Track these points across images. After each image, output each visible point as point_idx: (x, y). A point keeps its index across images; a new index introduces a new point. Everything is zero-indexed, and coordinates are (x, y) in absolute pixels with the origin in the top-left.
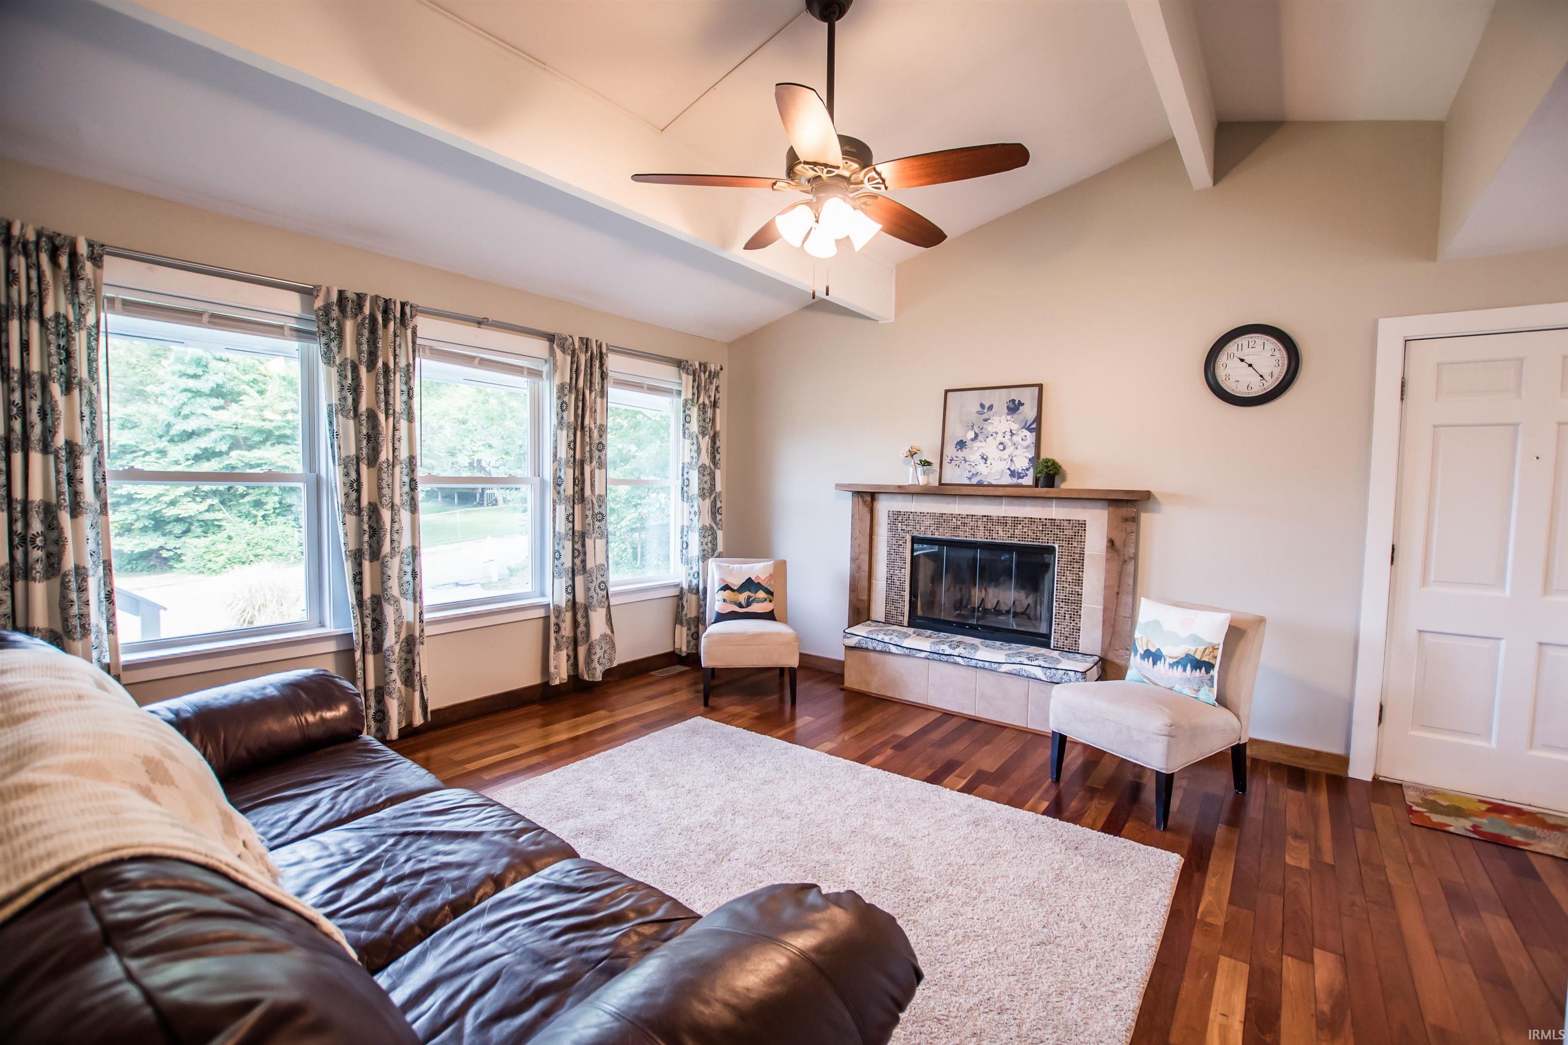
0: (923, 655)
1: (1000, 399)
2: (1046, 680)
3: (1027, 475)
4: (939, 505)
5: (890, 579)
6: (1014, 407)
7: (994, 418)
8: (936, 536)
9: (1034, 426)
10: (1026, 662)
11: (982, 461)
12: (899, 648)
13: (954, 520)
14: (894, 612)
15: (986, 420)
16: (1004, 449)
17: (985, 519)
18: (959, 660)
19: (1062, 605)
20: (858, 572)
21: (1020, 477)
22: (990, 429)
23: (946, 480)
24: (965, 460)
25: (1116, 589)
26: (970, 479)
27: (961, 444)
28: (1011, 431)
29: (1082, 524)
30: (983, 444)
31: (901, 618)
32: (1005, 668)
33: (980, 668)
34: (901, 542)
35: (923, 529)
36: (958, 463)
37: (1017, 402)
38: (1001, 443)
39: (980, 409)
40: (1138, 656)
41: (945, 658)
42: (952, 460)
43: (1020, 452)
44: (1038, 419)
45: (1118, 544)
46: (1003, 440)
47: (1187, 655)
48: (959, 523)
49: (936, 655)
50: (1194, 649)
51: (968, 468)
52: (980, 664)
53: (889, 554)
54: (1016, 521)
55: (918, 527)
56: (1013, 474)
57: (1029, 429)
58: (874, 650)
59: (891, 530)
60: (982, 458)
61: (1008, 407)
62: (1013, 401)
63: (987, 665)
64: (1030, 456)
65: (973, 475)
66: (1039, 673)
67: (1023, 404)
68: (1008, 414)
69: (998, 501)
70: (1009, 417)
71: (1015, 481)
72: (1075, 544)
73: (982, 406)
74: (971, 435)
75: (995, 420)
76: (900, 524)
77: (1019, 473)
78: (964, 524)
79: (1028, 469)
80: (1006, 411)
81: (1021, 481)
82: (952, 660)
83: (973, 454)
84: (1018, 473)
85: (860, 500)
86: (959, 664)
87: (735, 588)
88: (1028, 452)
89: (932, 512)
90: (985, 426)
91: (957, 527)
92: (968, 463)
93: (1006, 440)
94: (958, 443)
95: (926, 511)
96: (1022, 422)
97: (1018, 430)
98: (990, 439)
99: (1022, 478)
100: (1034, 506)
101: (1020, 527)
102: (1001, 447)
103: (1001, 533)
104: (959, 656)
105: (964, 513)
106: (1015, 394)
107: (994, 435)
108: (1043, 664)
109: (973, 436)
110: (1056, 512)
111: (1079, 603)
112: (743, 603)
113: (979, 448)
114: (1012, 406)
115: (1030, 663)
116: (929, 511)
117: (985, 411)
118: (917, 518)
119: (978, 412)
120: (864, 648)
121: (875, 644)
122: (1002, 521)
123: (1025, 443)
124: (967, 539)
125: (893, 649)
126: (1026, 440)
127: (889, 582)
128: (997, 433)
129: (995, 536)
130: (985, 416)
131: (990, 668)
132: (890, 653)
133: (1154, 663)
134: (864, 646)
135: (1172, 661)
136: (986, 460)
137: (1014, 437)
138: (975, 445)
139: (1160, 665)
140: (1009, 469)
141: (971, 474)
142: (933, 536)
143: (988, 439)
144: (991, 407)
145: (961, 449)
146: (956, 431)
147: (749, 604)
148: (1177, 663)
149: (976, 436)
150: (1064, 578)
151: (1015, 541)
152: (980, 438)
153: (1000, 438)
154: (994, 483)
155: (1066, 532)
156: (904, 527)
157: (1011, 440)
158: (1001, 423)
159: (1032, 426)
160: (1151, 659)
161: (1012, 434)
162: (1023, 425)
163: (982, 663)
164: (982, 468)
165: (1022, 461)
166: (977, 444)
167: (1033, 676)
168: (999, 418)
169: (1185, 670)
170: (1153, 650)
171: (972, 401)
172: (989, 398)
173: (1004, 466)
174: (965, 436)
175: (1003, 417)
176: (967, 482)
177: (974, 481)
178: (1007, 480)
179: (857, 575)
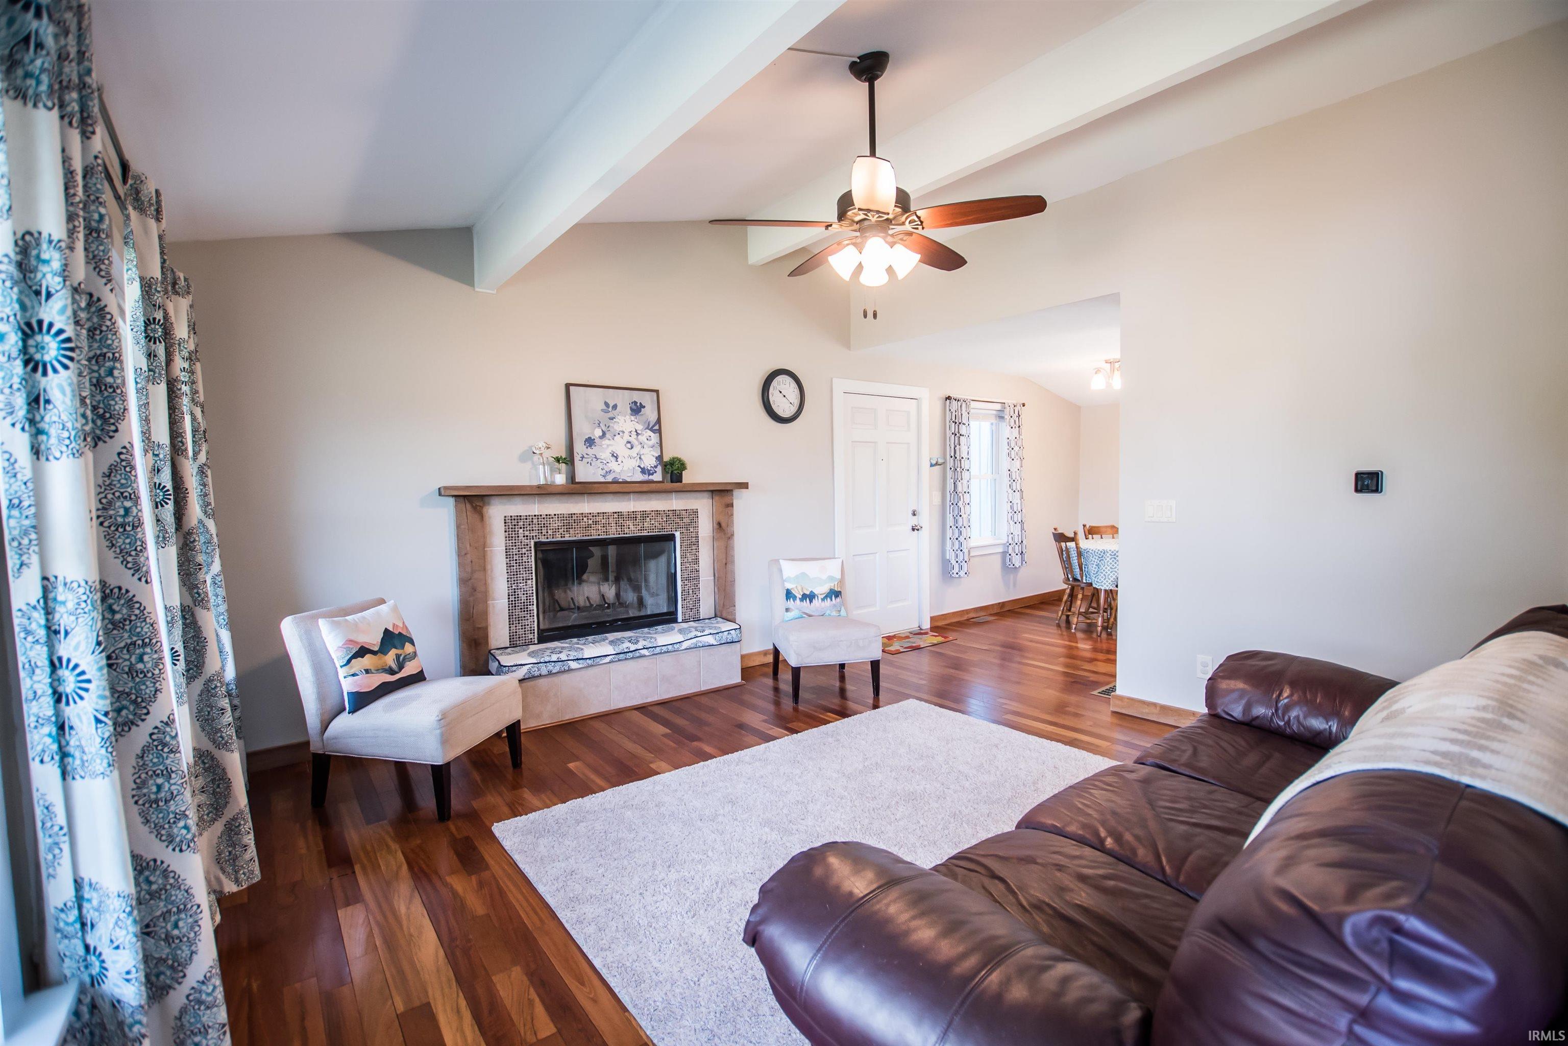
0: (608, 659)
1: (623, 400)
2: (716, 643)
3: (656, 472)
4: (567, 505)
5: (513, 596)
6: (637, 409)
7: (619, 417)
8: (567, 538)
9: (657, 427)
10: (699, 634)
11: (613, 459)
12: (581, 661)
13: (585, 519)
14: (521, 632)
15: (612, 419)
16: (632, 448)
17: (616, 516)
18: (645, 652)
19: (686, 582)
20: (472, 595)
21: (650, 474)
22: (617, 428)
23: (580, 478)
24: (596, 458)
25: (724, 561)
26: (604, 476)
27: (590, 442)
28: (636, 431)
29: (696, 512)
30: (611, 442)
31: (531, 636)
32: (685, 645)
33: (665, 652)
34: (524, 551)
35: (550, 532)
36: (589, 460)
37: (638, 404)
38: (629, 442)
39: (605, 408)
40: (798, 600)
41: (631, 655)
42: (583, 457)
43: (647, 450)
44: (659, 421)
45: (723, 525)
46: (630, 439)
47: (831, 590)
48: (590, 522)
49: (622, 655)
50: (833, 585)
51: (601, 466)
52: (664, 649)
53: (509, 566)
54: (645, 515)
55: (544, 531)
56: (643, 471)
57: (652, 430)
58: (550, 674)
59: (508, 538)
60: (613, 455)
61: (631, 409)
62: (635, 403)
63: (670, 647)
64: (657, 455)
65: (607, 472)
66: (711, 640)
67: (644, 407)
68: (631, 415)
69: (627, 497)
70: (633, 418)
71: (645, 477)
72: (692, 530)
73: (607, 404)
74: (598, 433)
75: (620, 419)
76: (521, 531)
77: (649, 471)
78: (596, 523)
79: (656, 467)
80: (629, 411)
81: (651, 477)
82: (638, 655)
83: (604, 450)
84: (648, 469)
85: (468, 506)
86: (645, 656)
87: (376, 649)
88: (654, 451)
89: (559, 512)
90: (611, 425)
91: (589, 526)
92: (599, 461)
93: (633, 439)
94: (586, 440)
95: (552, 513)
96: (645, 423)
97: (642, 430)
98: (617, 438)
99: (652, 474)
100: (658, 500)
101: (648, 519)
102: (629, 445)
103: (632, 527)
104: (644, 648)
105: (595, 511)
106: (637, 397)
107: (621, 434)
108: (712, 631)
109: (601, 434)
110: (676, 503)
111: (697, 578)
112: (394, 666)
113: (608, 446)
114: (634, 407)
115: (702, 634)
116: (556, 513)
117: (610, 409)
118: (544, 521)
119: (602, 410)
120: (538, 676)
121: (550, 667)
122: (633, 516)
123: (651, 443)
124: (600, 537)
125: (574, 665)
126: (651, 440)
127: (512, 598)
128: (623, 432)
129: (626, 530)
130: (610, 415)
131: (671, 650)
132: (570, 670)
133: (811, 601)
134: (537, 673)
135: (823, 596)
136: (617, 458)
137: (640, 436)
138: (603, 443)
139: (815, 601)
140: (639, 466)
141: (604, 471)
142: (563, 539)
143: (615, 438)
144: (615, 407)
145: (590, 446)
146: (582, 429)
147: (401, 667)
148: (826, 597)
149: (604, 434)
150: (686, 560)
151: (645, 533)
152: (608, 436)
153: (626, 437)
154: (629, 480)
155: (685, 520)
156: (527, 533)
157: (637, 439)
158: (626, 423)
159: (655, 428)
160: (808, 600)
161: (638, 434)
162: (646, 426)
163: (666, 647)
164: (613, 465)
165: (650, 461)
166: (605, 442)
167: (707, 644)
168: (623, 418)
169: (831, 600)
170: (808, 593)
171: (596, 399)
172: (614, 397)
173: (634, 463)
174: (593, 433)
175: (628, 417)
176: (602, 480)
177: (609, 478)
178: (639, 477)
179: (471, 599)
